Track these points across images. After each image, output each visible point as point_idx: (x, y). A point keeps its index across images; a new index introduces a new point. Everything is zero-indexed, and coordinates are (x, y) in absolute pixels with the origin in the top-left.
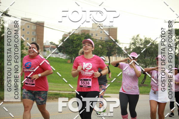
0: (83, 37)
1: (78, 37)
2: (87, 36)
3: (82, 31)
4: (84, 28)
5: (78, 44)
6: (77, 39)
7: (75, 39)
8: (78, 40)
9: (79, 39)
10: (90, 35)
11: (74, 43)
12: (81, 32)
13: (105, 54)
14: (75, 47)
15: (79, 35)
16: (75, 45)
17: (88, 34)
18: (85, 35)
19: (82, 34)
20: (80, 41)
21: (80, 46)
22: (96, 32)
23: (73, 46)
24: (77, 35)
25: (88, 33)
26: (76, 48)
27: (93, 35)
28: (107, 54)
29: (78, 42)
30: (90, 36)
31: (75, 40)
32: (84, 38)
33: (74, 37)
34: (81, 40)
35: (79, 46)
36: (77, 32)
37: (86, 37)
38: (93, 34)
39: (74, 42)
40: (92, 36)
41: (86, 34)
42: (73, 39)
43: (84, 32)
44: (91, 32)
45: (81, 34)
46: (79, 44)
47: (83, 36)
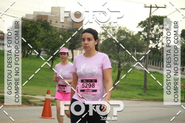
0: (39, 25)
1: (33, 24)
2: (44, 24)
3: (37, 16)
4: (40, 12)
5: (32, 33)
6: (31, 26)
7: (29, 26)
8: (32, 29)
9: (34, 27)
10: (49, 21)
11: (27, 32)
12: (37, 18)
13: (67, 46)
14: (28, 37)
15: (34, 22)
16: (28, 34)
17: (46, 21)
18: (42, 22)
19: (38, 21)
20: (35, 30)
21: (36, 36)
22: (56, 18)
23: (26, 36)
24: (31, 22)
25: (46, 19)
26: (30, 38)
27: (53, 22)
28: (70, 46)
29: (32, 31)
30: (48, 23)
31: (29, 28)
32: (41, 25)
33: (27, 24)
34: (37, 28)
35: (34, 36)
36: (31, 18)
37: (42, 24)
38: (52, 20)
39: (27, 30)
40: (51, 24)
41: (43, 20)
42: (26, 26)
43: (40, 18)
44: (50, 18)
45: (36, 21)
46: (34, 33)
47: (39, 22)
